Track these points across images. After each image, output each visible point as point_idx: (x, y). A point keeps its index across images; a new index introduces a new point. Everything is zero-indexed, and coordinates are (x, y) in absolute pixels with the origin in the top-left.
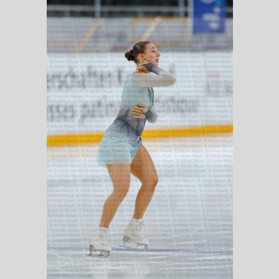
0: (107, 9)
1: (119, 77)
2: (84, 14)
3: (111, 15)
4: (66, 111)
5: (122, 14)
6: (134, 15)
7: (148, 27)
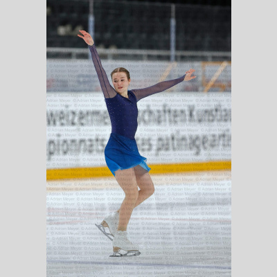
0: (180, 53)
1: (191, 115)
2: (160, 58)
3: (183, 58)
4: (143, 144)
5: (193, 58)
6: (204, 59)
7: (216, 71)
